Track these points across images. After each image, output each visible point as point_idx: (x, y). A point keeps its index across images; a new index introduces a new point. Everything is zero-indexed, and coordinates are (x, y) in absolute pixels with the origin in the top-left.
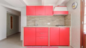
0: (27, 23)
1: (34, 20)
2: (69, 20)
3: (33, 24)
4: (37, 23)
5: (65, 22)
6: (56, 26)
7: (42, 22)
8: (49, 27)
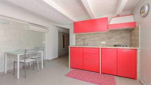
0: (76, 42)
1: (83, 38)
2: (136, 36)
3: (83, 43)
4: (86, 42)
5: (131, 40)
6: (115, 46)
7: (94, 41)
8: (100, 47)
